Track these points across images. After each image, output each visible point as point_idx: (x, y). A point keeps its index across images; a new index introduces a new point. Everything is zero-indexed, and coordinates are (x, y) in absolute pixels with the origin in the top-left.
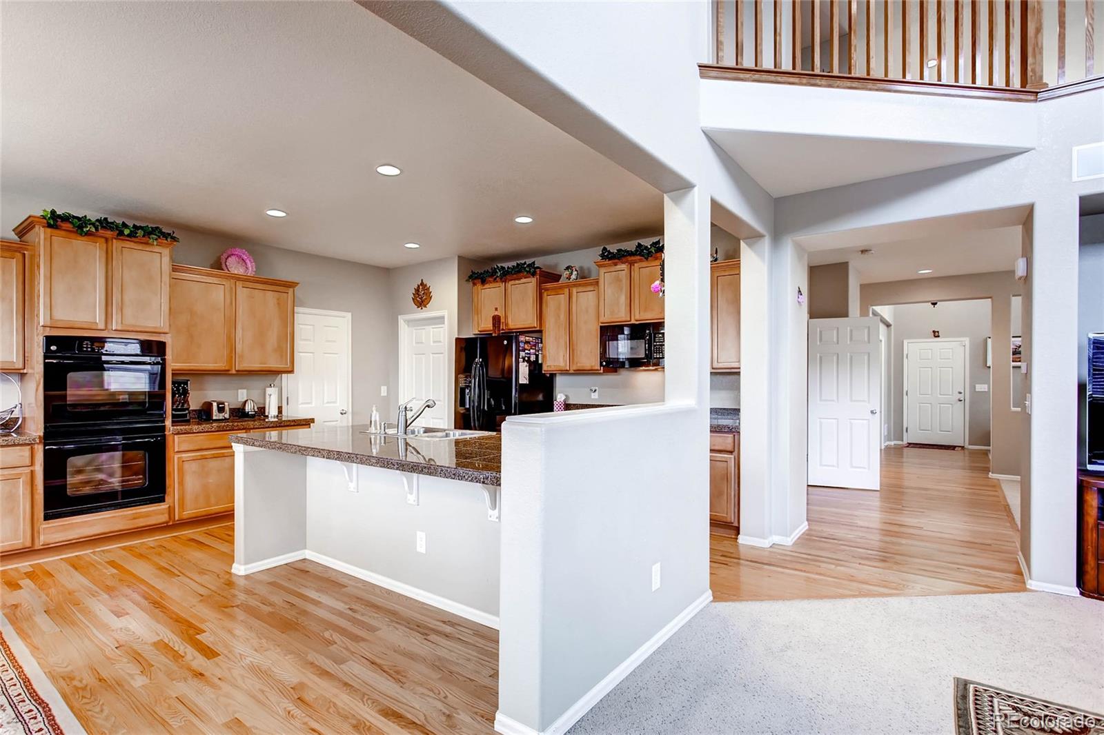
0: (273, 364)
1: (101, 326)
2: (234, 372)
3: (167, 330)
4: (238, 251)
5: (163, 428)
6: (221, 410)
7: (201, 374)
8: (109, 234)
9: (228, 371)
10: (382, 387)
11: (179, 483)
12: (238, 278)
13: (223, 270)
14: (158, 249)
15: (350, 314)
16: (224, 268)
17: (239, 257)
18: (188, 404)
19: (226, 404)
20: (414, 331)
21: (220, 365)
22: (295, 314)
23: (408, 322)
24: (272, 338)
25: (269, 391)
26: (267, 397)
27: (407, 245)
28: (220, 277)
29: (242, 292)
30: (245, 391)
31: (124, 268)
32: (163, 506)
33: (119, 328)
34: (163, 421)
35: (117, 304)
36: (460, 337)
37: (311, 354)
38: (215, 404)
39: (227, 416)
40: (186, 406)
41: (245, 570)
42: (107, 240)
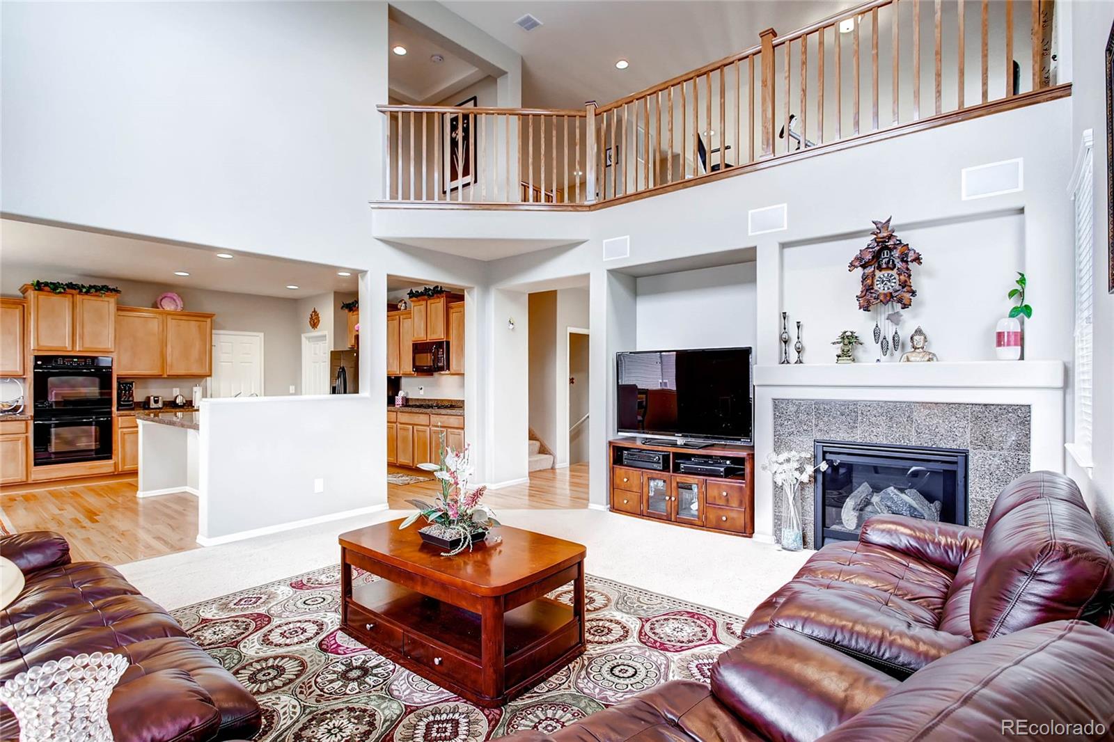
0: (195, 370)
1: (70, 349)
2: (166, 376)
3: (112, 350)
4: (169, 295)
5: (110, 413)
6: (156, 402)
7: (144, 379)
8: (73, 291)
9: (161, 375)
10: (291, 387)
11: (122, 447)
12: (169, 313)
13: (158, 308)
14: (106, 299)
15: (263, 334)
16: (160, 306)
17: (171, 298)
18: (133, 398)
19: (160, 398)
20: (313, 346)
21: (156, 372)
22: (213, 336)
23: (309, 339)
24: (195, 353)
25: (195, 389)
26: (194, 393)
27: (289, 287)
28: (156, 313)
29: (171, 323)
30: (178, 389)
31: (85, 313)
32: (111, 462)
33: (81, 350)
34: (111, 408)
35: (80, 335)
36: (336, 350)
37: (230, 364)
38: (152, 398)
39: (160, 406)
40: (131, 399)
41: (143, 494)
42: (73, 295)
